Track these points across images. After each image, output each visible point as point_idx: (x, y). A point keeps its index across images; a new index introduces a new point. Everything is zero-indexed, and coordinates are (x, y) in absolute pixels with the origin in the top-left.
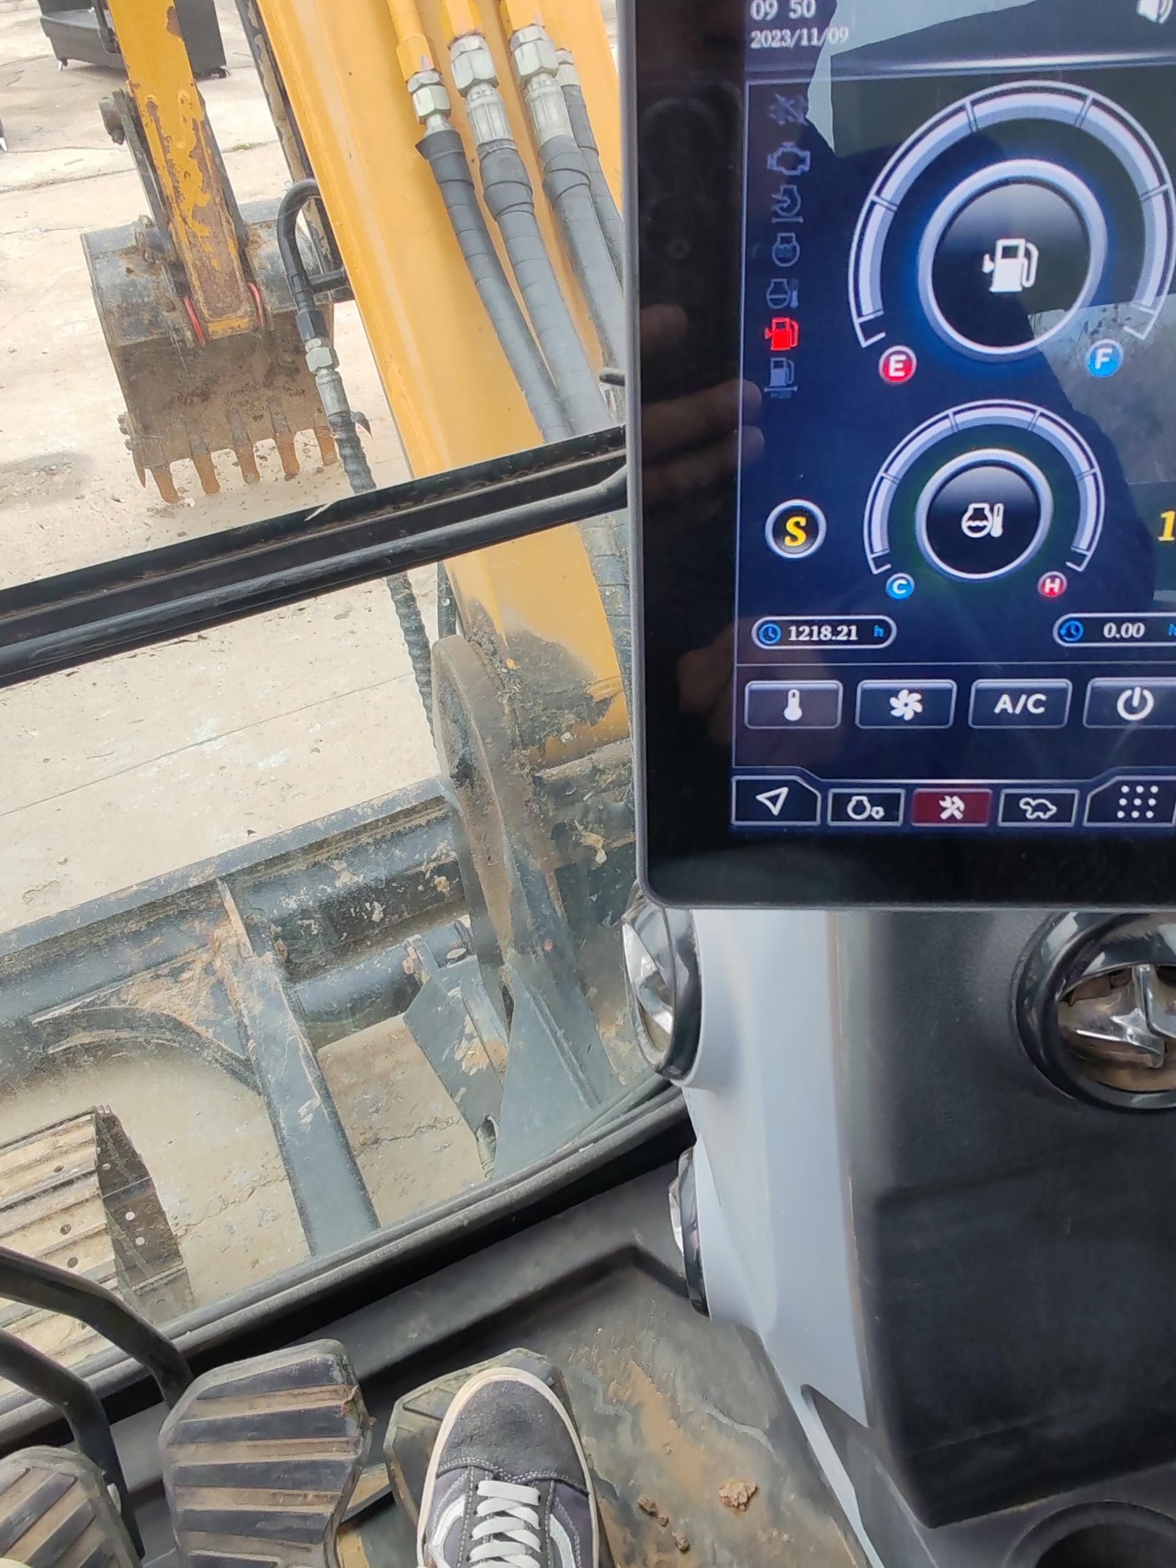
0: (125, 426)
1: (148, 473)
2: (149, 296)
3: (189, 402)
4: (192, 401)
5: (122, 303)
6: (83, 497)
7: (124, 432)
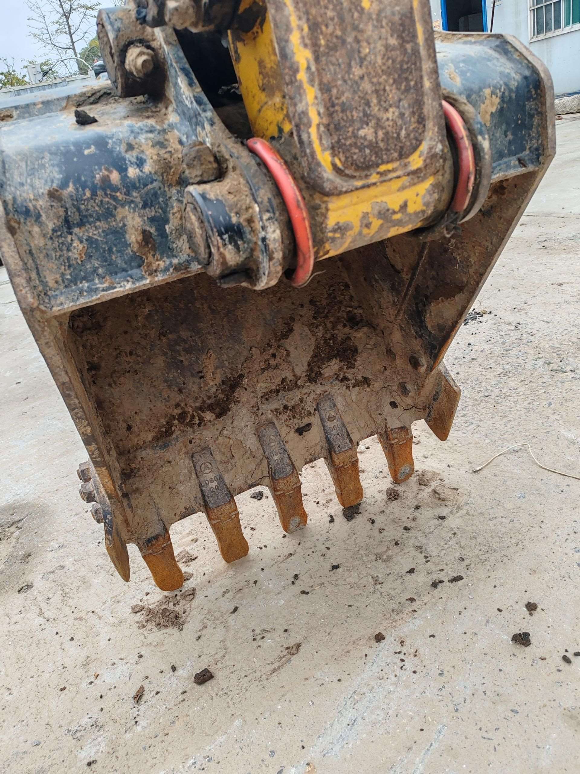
0: (90, 486)
1: (133, 549)
2: (140, 163)
3: (197, 421)
4: (201, 419)
5: (64, 185)
6: (29, 586)
7: (89, 497)
